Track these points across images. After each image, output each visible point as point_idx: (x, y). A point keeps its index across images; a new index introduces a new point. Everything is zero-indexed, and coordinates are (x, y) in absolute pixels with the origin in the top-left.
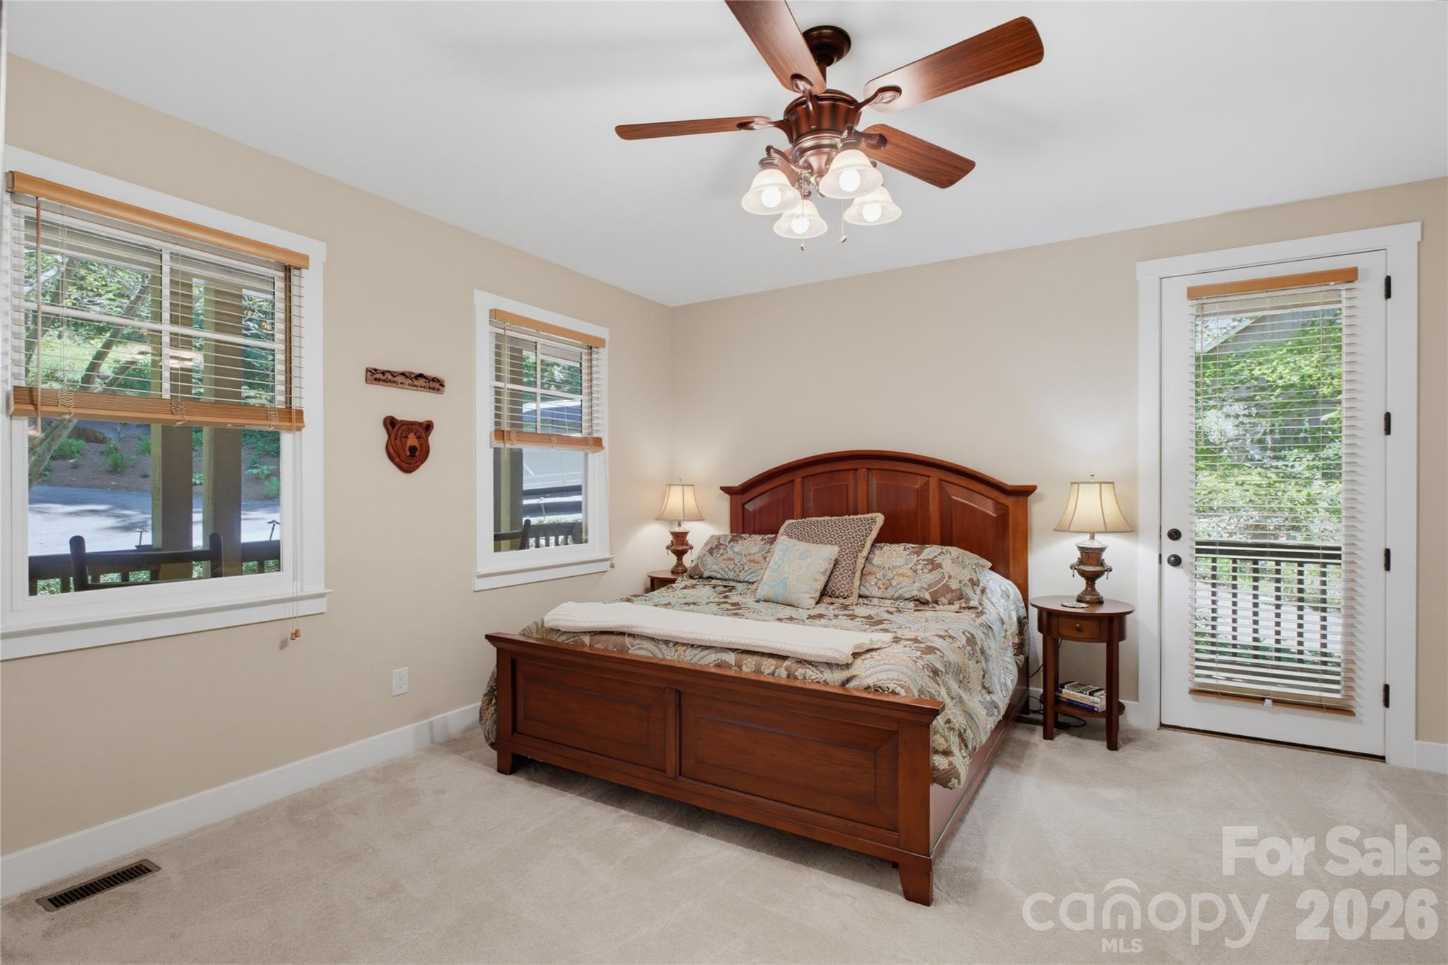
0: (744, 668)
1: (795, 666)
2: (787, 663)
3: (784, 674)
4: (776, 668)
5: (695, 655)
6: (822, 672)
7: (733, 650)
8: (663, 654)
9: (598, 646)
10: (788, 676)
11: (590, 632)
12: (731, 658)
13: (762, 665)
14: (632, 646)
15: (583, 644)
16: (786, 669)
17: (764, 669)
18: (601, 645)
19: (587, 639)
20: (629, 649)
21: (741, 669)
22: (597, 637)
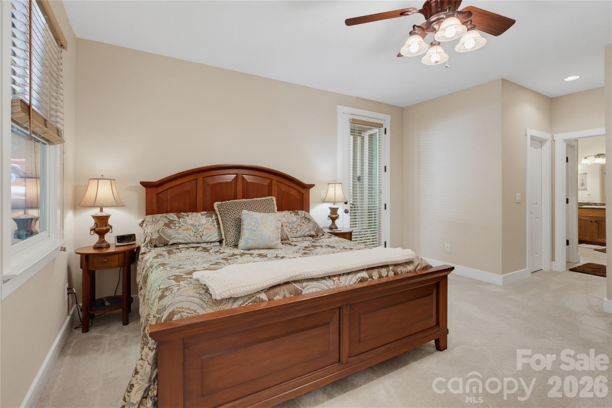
0: (374, 277)
1: (395, 268)
2: (391, 268)
3: (391, 274)
4: (388, 272)
5: (346, 280)
6: (406, 267)
7: (363, 270)
8: (326, 285)
9: (277, 298)
10: (395, 274)
11: (262, 290)
12: (365, 274)
13: (381, 273)
14: (304, 288)
15: (262, 301)
16: (392, 271)
17: (383, 274)
18: (279, 297)
19: (263, 296)
20: (302, 291)
21: (373, 279)
22: (271, 292)
